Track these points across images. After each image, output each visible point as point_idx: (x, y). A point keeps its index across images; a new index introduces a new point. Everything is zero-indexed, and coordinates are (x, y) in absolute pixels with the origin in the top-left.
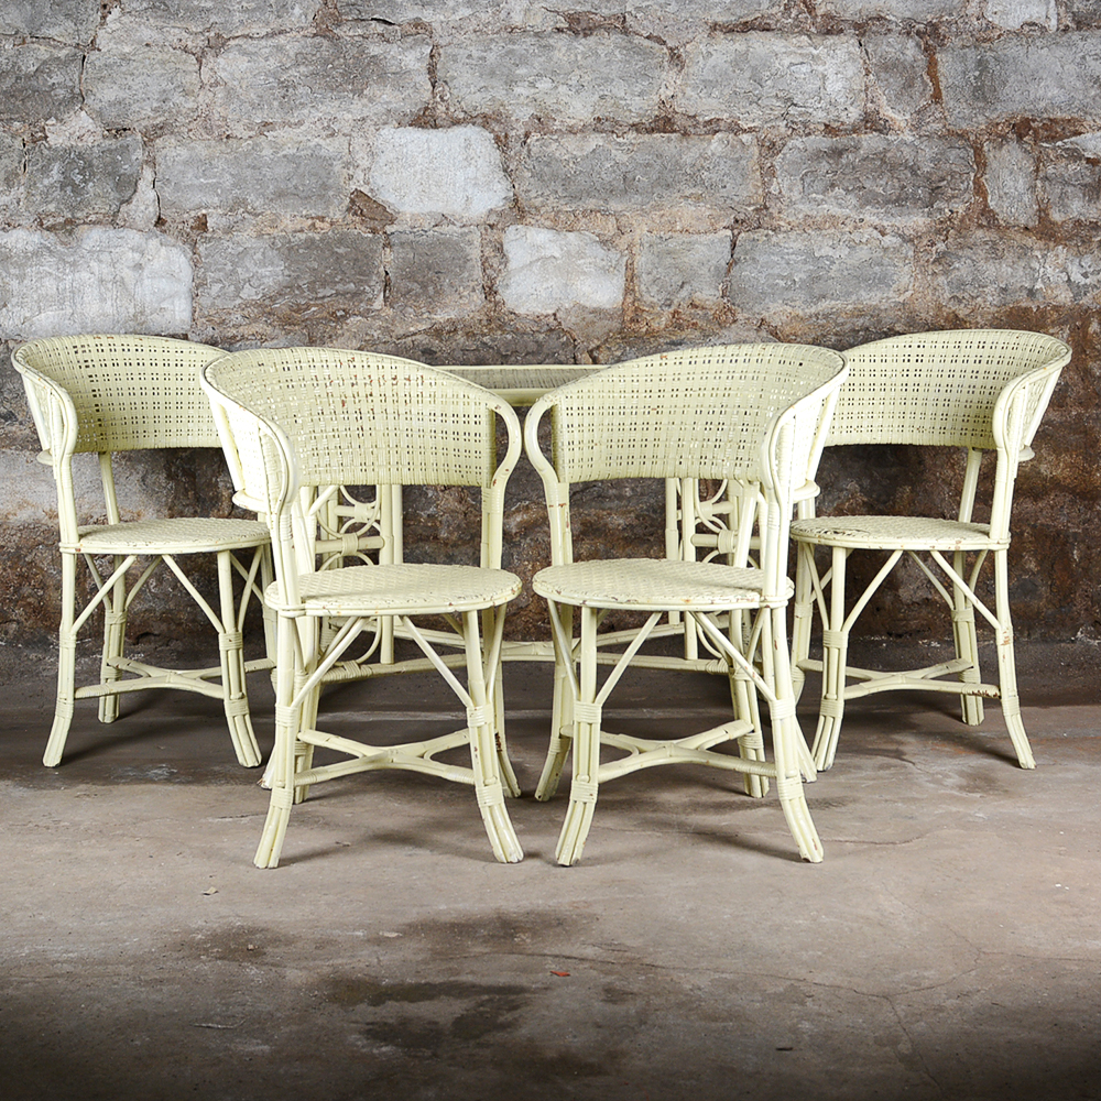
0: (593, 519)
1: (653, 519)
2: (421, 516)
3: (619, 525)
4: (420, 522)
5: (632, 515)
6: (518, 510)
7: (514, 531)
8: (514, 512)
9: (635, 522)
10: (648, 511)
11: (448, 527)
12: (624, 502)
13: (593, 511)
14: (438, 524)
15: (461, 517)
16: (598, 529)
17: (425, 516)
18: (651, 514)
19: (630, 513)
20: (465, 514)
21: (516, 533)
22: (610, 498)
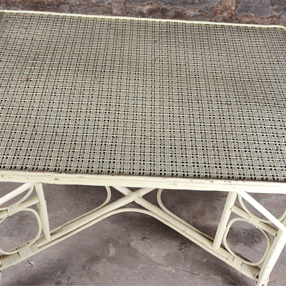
0: (180, 10)
1: (206, 13)
2: (105, 3)
3: (191, 15)
4: (105, 5)
5: (197, 10)
6: (148, 4)
7: (145, 12)
8: (146, 5)
9: (198, 14)
10: (204, 9)
11: (117, 8)
12: (195, 5)
13: (180, 8)
14: (113, 7)
15: (123, 4)
16: (182, 16)
17: (107, 3)
18: (206, 11)
19: (196, 9)
20: (125, 3)
21: (146, 14)
22: (189, 3)
